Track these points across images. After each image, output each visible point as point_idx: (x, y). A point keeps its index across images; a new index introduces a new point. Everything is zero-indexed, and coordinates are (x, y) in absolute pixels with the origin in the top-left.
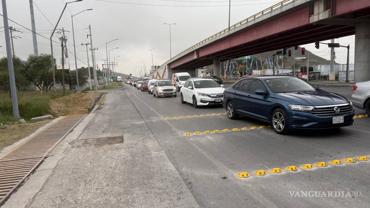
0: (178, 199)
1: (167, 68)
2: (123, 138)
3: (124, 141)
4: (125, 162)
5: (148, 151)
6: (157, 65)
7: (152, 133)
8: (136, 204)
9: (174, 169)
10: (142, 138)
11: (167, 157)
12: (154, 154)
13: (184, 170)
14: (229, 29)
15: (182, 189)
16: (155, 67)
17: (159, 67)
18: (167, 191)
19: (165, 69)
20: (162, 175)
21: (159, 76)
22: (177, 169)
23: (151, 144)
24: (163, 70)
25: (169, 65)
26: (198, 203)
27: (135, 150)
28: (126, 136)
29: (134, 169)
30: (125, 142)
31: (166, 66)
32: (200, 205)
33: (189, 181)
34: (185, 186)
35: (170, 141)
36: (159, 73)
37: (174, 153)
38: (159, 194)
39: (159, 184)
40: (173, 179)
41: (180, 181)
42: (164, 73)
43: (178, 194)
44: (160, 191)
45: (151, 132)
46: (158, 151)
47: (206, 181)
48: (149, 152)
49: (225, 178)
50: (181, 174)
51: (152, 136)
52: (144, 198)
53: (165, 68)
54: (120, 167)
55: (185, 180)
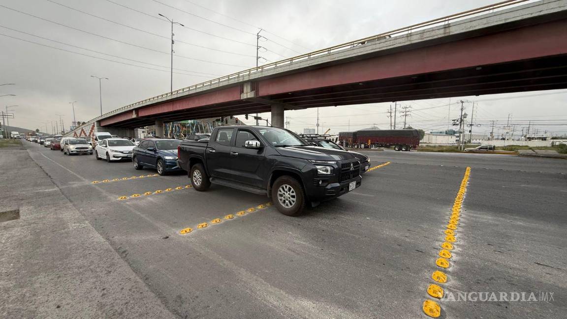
0: (107, 273)
1: (96, 126)
2: (18, 213)
3: (19, 216)
4: (21, 244)
5: (64, 224)
6: (82, 121)
7: (71, 201)
8: (37, 297)
9: (103, 240)
10: (53, 209)
11: (92, 227)
12: (72, 226)
13: (117, 238)
14: (172, 94)
15: (114, 261)
16: (79, 123)
17: (84, 123)
18: (91, 267)
19: (94, 126)
20: (85, 249)
21: (85, 134)
22: (108, 239)
23: (69, 215)
24: (91, 127)
25: (99, 122)
26: (134, 271)
27: (40, 226)
28: (23, 210)
29: (38, 250)
30: (22, 217)
31: (94, 123)
32: (136, 273)
33: (123, 250)
34: (117, 256)
35: (98, 208)
36: (85, 130)
37: (103, 221)
38: (79, 274)
39: (80, 262)
40: (102, 251)
41: (111, 251)
42: (91, 131)
43: (107, 267)
44: (81, 270)
45: (69, 200)
46: (79, 221)
47: (144, 246)
48: (65, 226)
49: (167, 237)
50: (112, 244)
51: (70, 205)
52: (52, 285)
53: (93, 124)
54: (10, 252)
55: (117, 250)
